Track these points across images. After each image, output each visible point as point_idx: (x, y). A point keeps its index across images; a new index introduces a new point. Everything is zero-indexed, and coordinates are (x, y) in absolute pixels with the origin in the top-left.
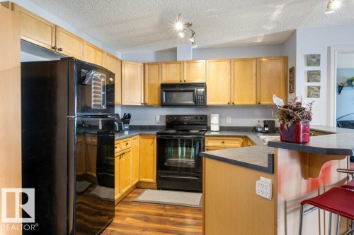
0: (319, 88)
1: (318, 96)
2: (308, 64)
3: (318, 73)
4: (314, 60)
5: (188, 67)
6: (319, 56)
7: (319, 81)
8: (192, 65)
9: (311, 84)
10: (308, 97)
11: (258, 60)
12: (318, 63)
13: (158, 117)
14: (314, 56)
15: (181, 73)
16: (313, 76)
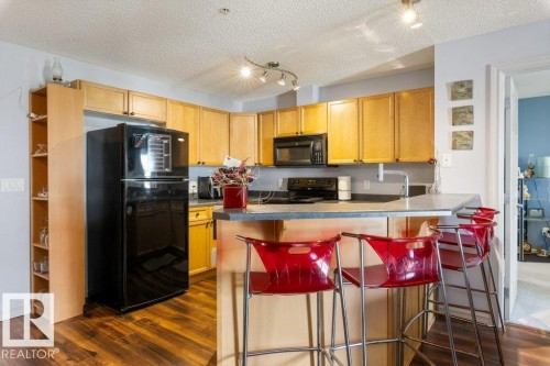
0: (471, 134)
1: (469, 147)
2: (454, 97)
3: (470, 110)
4: (462, 90)
5: (306, 114)
6: (470, 82)
7: (470, 123)
8: (311, 111)
9: (458, 128)
10: (454, 148)
11: (396, 96)
12: (469, 93)
13: (281, 181)
14: (461, 84)
15: (298, 122)
16: (460, 116)
